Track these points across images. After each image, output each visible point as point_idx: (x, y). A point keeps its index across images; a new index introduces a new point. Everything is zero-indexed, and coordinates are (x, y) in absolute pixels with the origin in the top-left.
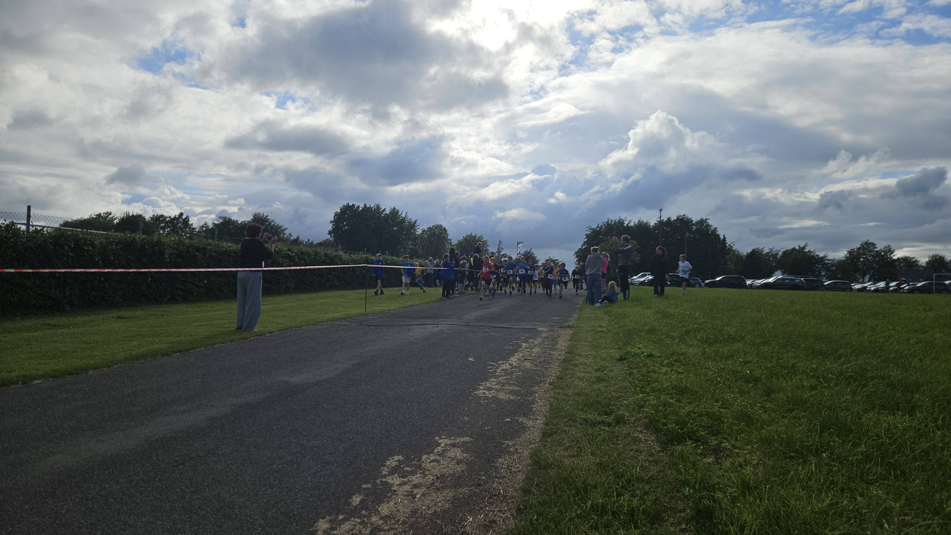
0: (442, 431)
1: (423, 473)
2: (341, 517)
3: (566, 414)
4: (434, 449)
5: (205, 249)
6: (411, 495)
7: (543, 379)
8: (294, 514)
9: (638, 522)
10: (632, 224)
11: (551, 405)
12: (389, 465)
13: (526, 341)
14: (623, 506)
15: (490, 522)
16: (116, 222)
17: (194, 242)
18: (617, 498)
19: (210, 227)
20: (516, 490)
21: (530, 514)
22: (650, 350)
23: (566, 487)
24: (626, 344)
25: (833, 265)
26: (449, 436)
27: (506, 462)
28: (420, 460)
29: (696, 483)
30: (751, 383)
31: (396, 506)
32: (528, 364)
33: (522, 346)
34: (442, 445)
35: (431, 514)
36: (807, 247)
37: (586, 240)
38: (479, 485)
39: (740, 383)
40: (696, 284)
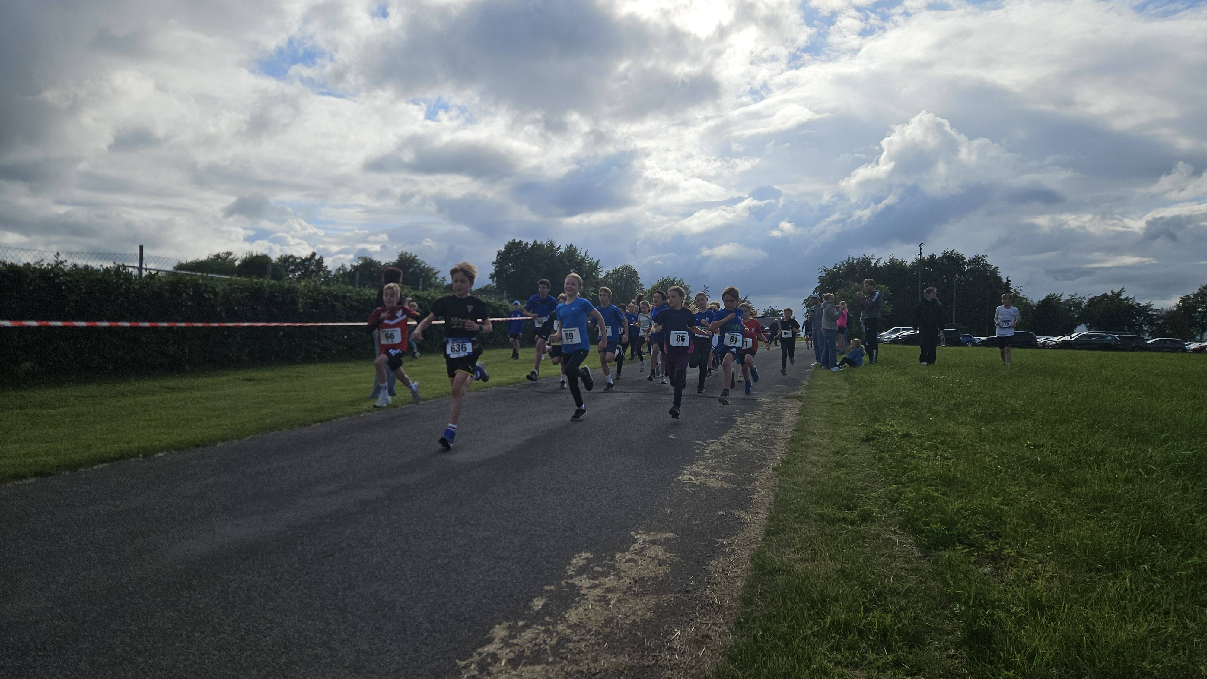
0: (639, 524)
1: (617, 574)
2: (521, 623)
3: (796, 507)
4: (630, 546)
5: (344, 297)
6: (604, 600)
7: (764, 463)
8: (465, 618)
9: (892, 645)
10: (881, 264)
11: (777, 496)
12: (575, 564)
13: (742, 415)
14: (872, 624)
15: (703, 637)
16: (237, 263)
17: (332, 288)
18: (865, 613)
19: (348, 270)
20: (734, 599)
21: (754, 628)
22: (906, 428)
23: (798, 597)
24: (875, 420)
25: (1159, 317)
26: (647, 531)
27: (720, 565)
28: (613, 558)
29: (970, 598)
30: (1043, 473)
31: (587, 613)
32: (745, 444)
33: (736, 421)
34: (640, 542)
35: (630, 624)
36: (1123, 293)
37: (820, 284)
38: (687, 592)
39: (1028, 473)
40: (968, 342)
